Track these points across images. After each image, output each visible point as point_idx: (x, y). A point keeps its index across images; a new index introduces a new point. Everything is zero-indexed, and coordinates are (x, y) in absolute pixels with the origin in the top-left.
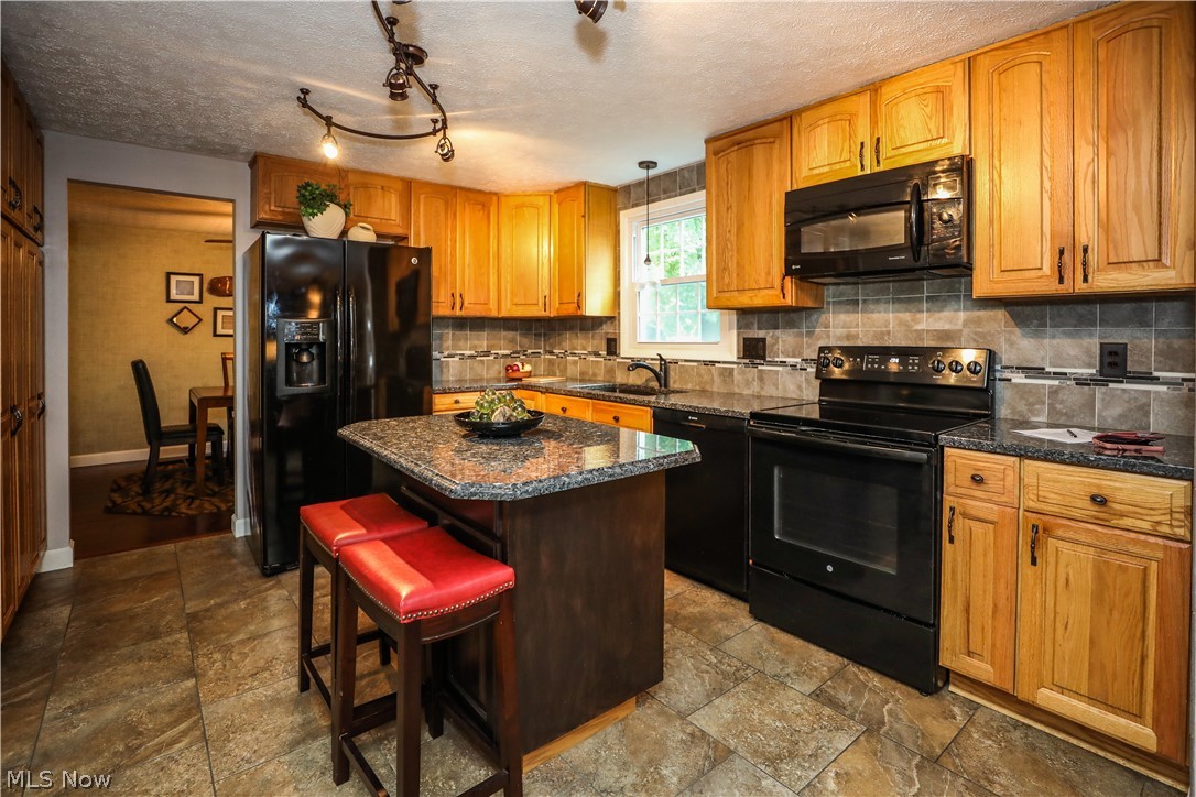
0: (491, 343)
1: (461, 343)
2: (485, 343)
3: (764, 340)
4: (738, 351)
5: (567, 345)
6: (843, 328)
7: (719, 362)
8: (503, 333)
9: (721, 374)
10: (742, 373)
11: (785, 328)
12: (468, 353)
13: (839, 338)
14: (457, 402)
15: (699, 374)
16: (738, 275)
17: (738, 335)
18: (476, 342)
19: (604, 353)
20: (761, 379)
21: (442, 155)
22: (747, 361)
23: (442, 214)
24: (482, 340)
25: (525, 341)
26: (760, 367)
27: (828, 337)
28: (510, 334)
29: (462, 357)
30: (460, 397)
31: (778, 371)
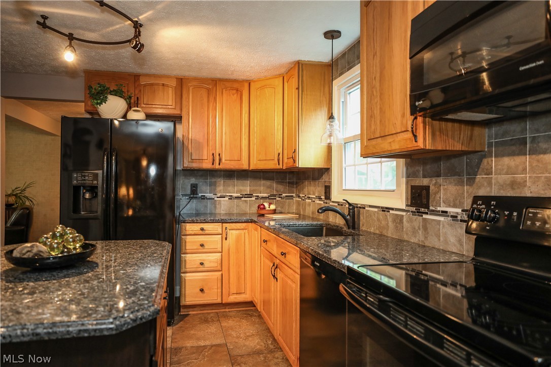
0: (253, 188)
1: (230, 188)
2: (248, 189)
3: (427, 188)
4: (407, 199)
5: (306, 190)
6: (507, 174)
7: (392, 209)
8: (263, 182)
9: (394, 221)
10: (410, 221)
11: (446, 175)
12: (235, 195)
13: (502, 187)
14: (202, 229)
15: (378, 220)
16: (381, 121)
17: (407, 183)
18: (241, 188)
19: (323, 197)
20: (425, 229)
22: (414, 209)
24: (246, 187)
25: (281, 187)
26: (425, 216)
27: (490, 184)
28: (268, 183)
29: (231, 198)
30: (205, 226)
31: (440, 221)
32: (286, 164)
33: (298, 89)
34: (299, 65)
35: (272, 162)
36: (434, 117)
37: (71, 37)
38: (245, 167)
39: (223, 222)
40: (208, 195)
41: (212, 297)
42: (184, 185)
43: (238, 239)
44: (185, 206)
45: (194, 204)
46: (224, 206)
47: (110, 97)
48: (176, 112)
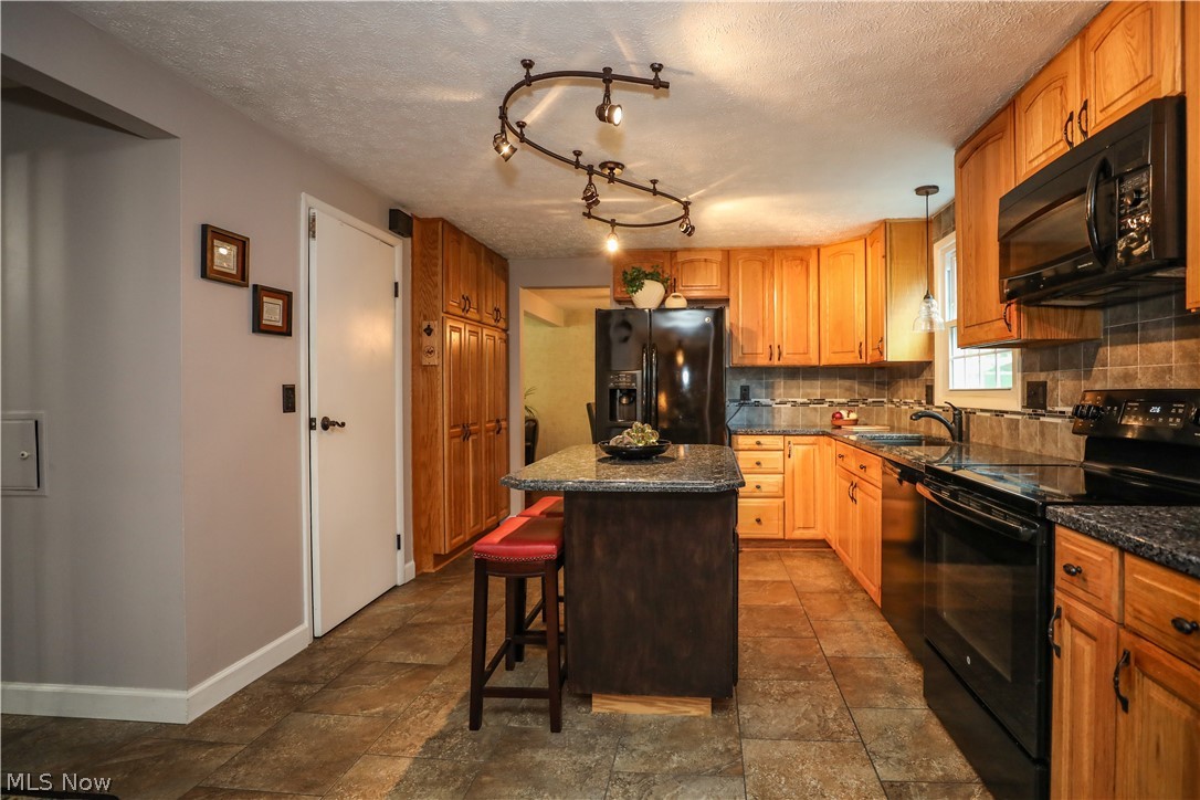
0: (824, 391)
1: (794, 391)
2: (819, 392)
3: (1044, 385)
4: (1023, 398)
5: (901, 392)
6: (1121, 365)
7: (1007, 412)
8: (839, 382)
9: (1009, 428)
10: (1027, 426)
11: (1063, 368)
12: (800, 400)
13: (1116, 380)
14: (758, 443)
15: (991, 427)
16: (977, 305)
17: (1023, 378)
18: (809, 391)
19: (924, 402)
20: (1043, 434)
21: (684, 232)
22: (1030, 411)
23: (760, 275)
24: (816, 389)
25: (865, 390)
26: (1042, 419)
27: (1105, 377)
28: (847, 383)
29: (794, 404)
30: (762, 439)
31: (1057, 424)
32: (870, 358)
33: (885, 257)
34: (886, 226)
35: (852, 355)
36: (1028, 303)
37: (613, 223)
38: (814, 362)
39: (785, 434)
40: (764, 401)
41: (772, 530)
42: (733, 387)
43: (805, 457)
44: (735, 416)
45: (744, 413)
46: (784, 416)
47: (646, 282)
48: (723, 294)
